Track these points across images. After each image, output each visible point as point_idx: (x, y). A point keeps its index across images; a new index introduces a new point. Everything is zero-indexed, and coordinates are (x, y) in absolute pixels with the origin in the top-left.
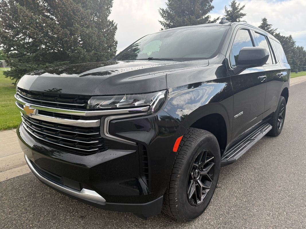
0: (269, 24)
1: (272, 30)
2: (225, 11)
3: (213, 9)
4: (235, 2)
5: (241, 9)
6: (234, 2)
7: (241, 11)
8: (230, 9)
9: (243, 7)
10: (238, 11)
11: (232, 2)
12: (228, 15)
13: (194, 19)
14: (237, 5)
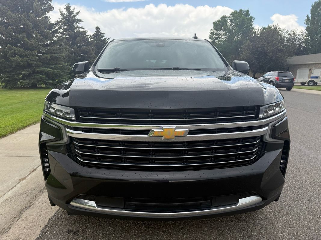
0: (102, 33)
1: (106, 38)
2: (60, 14)
3: (52, 10)
4: (70, 6)
5: (77, 14)
6: (68, 5)
7: (78, 17)
8: (65, 12)
9: (78, 12)
10: (74, 16)
11: (66, 6)
12: (64, 18)
13: (34, 18)
14: (72, 9)
